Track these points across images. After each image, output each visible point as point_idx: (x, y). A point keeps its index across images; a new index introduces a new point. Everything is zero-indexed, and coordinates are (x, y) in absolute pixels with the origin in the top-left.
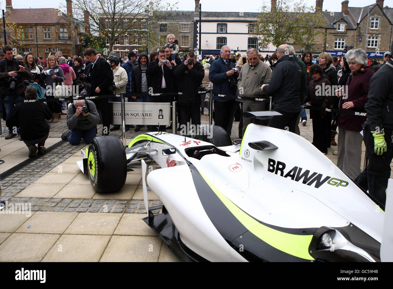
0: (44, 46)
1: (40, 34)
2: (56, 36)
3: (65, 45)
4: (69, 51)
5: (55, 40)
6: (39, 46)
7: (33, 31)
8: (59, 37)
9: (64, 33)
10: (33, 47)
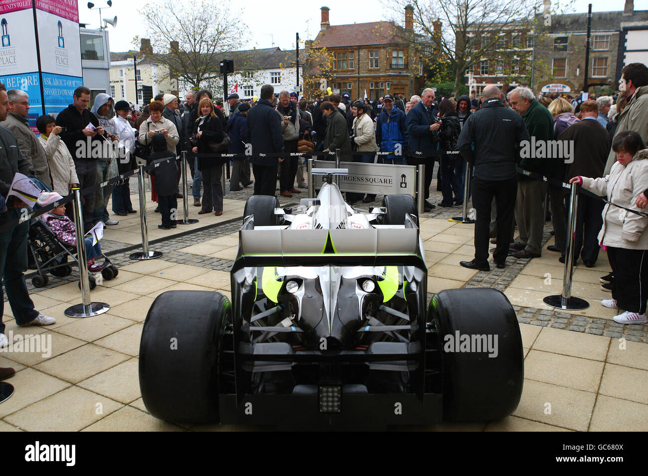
0: (369, 79)
1: (364, 62)
2: (387, 63)
3: (398, 78)
4: (403, 87)
5: (384, 70)
6: (361, 79)
7: (355, 57)
8: (391, 65)
9: (399, 58)
10: (354, 81)
